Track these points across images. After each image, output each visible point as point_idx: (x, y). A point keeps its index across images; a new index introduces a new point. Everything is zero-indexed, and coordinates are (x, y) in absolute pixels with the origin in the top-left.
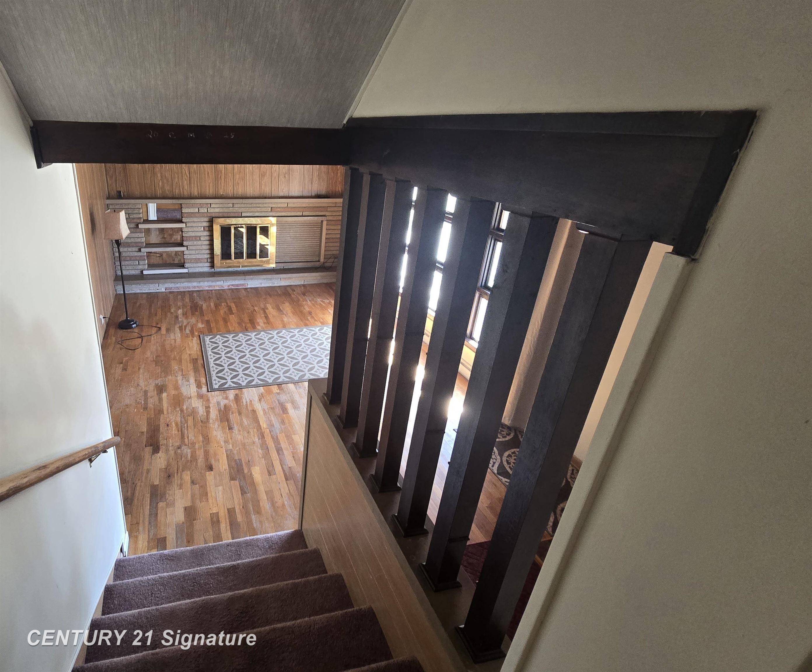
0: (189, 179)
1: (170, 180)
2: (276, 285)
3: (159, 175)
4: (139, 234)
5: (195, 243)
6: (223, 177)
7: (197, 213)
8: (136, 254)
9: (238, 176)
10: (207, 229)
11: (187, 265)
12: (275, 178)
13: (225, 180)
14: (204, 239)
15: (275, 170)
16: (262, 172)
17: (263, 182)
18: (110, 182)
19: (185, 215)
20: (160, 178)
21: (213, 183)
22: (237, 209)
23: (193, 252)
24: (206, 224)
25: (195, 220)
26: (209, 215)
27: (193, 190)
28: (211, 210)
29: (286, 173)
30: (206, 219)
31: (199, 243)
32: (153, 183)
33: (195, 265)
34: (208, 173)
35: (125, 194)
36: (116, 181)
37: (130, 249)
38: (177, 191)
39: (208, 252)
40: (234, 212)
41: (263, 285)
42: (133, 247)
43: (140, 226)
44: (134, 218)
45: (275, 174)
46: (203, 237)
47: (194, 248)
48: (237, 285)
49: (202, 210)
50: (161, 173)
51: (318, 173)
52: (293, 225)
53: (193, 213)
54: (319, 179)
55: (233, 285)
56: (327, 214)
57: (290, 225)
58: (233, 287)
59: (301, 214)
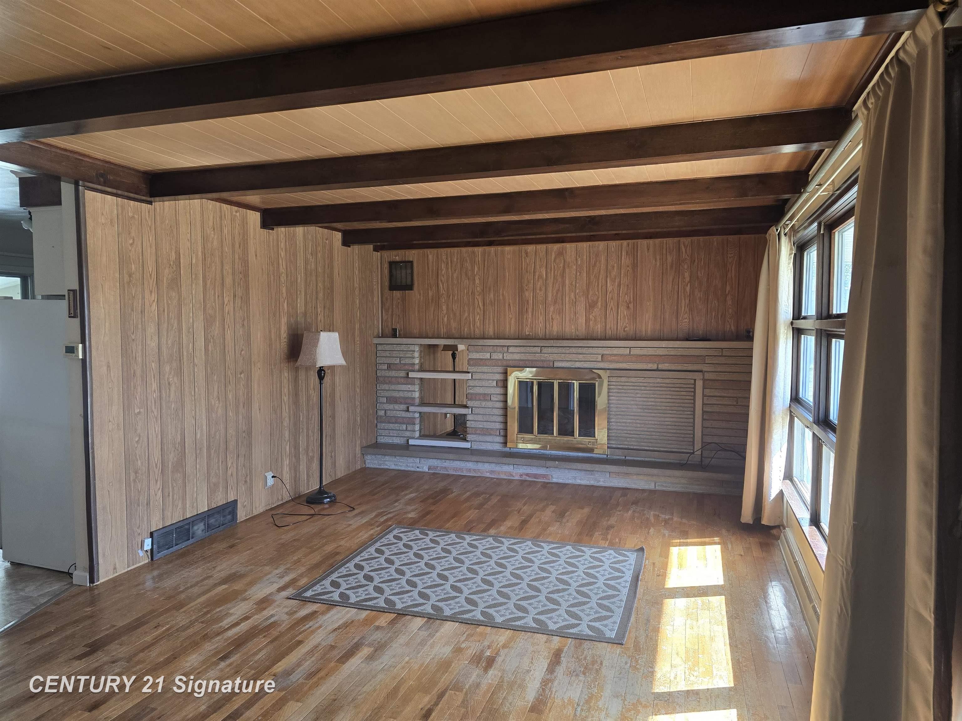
0: (482, 312)
1: (458, 314)
2: (601, 484)
3: (444, 307)
4: (409, 386)
5: (484, 404)
6: (530, 310)
7: (488, 359)
8: (404, 414)
9: (552, 309)
10: (500, 384)
11: (469, 437)
12: (612, 309)
13: (532, 314)
14: (496, 399)
15: (612, 298)
16: (590, 301)
17: (591, 317)
18: (385, 318)
19: (472, 362)
20: (445, 312)
21: (516, 319)
22: (546, 355)
23: (480, 418)
24: (499, 377)
25: (485, 369)
26: (505, 363)
27: (487, 329)
28: (508, 356)
29: (630, 302)
30: (500, 369)
31: (489, 404)
32: (436, 318)
33: (481, 438)
34: (509, 305)
35: (402, 332)
36: (392, 315)
37: (397, 407)
38: (466, 329)
39: (501, 419)
40: (542, 361)
41: (578, 482)
42: (401, 403)
43: (411, 375)
44: (405, 364)
45: (612, 303)
46: (495, 396)
47: (481, 411)
48: (535, 476)
49: (495, 356)
50: (448, 305)
51: (687, 301)
52: (641, 384)
53: (482, 359)
54: (691, 310)
55: (527, 475)
56: (705, 368)
57: (636, 384)
58: (528, 479)
59: (655, 367)
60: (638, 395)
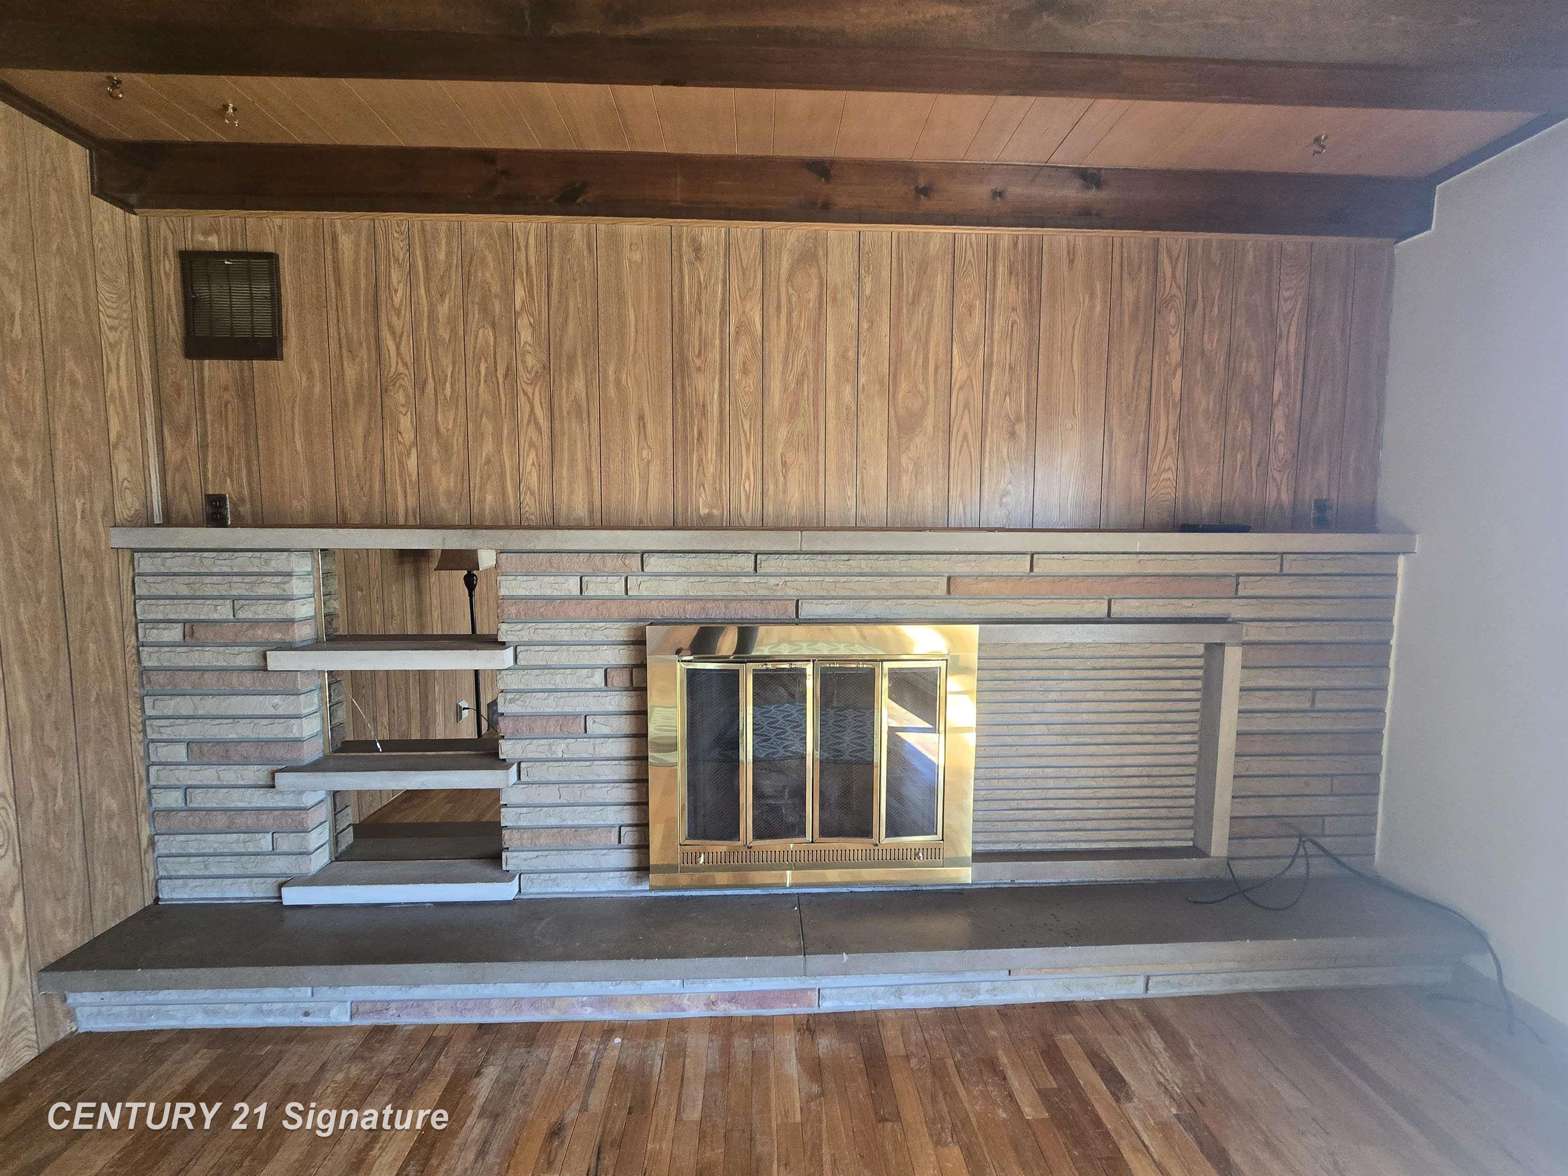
0: (546, 442)
1: (457, 444)
2: (985, 998)
3: (406, 422)
4: (277, 700)
5: (560, 748)
6: (712, 434)
7: (571, 598)
8: (260, 799)
9: (782, 432)
10: (620, 679)
11: (511, 861)
12: (965, 437)
13: (720, 450)
14: (606, 731)
15: (966, 406)
16: (902, 412)
17: (904, 459)
18: (174, 456)
19: (513, 610)
20: (408, 436)
21: (664, 463)
22: (773, 581)
23: (549, 795)
24: (619, 656)
25: (563, 632)
26: (632, 611)
27: (565, 498)
28: (643, 587)
29: (1018, 419)
30: (620, 631)
31: (582, 748)
32: (377, 460)
33: (554, 860)
34: (641, 418)
35: (245, 509)
36: (203, 446)
37: (229, 775)
38: (489, 498)
39: (625, 793)
40: (762, 600)
41: (910, 1001)
42: (245, 762)
43: (278, 661)
44: (255, 623)
45: (966, 420)
46: (599, 719)
47: (553, 772)
48: (762, 998)
49: (595, 587)
50: (418, 416)
51: (1173, 420)
52: (1062, 663)
53: (550, 599)
54: (1182, 445)
55: (733, 998)
56: (1236, 610)
57: (1046, 663)
58: (735, 1011)
59: (1101, 610)
60: (1053, 696)
